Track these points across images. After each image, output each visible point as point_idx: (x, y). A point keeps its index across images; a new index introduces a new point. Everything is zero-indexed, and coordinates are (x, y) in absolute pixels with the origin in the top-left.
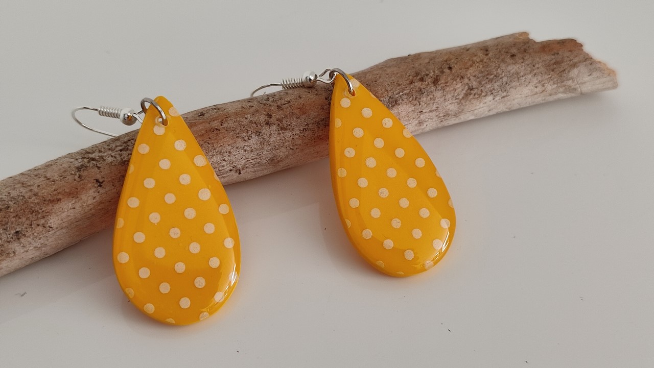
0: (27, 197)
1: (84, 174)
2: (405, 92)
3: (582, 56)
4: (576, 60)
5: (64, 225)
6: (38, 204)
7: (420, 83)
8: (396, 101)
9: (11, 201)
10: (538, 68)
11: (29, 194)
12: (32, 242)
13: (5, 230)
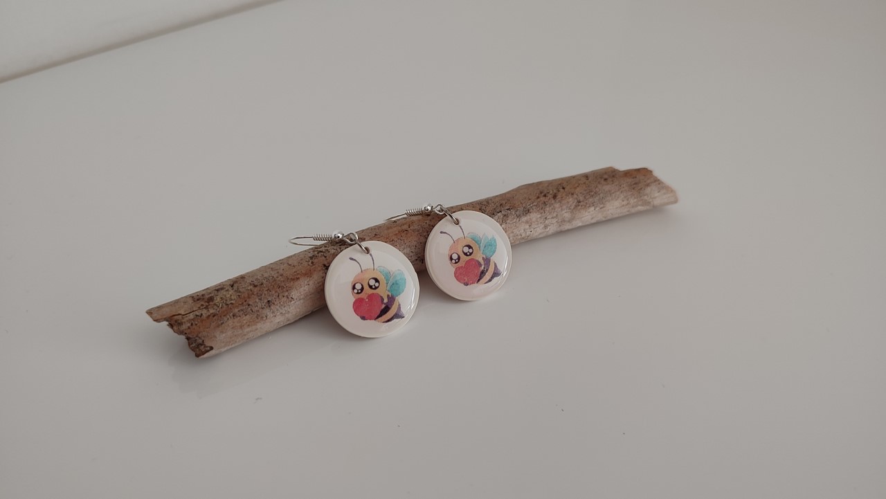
1: (315, 261)
2: (535, 204)
3: (652, 180)
4: (649, 181)
5: (302, 297)
6: (284, 281)
7: (544, 198)
8: (529, 210)
9: (264, 280)
10: (623, 188)
12: (279, 309)
13: (260, 299)
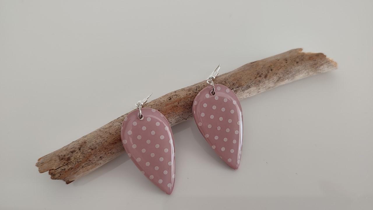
0: (103, 143)
2: (253, 82)
3: (325, 61)
4: (323, 62)
6: (108, 145)
7: (259, 78)
8: (249, 86)
9: (97, 145)
10: (307, 67)
11: (104, 141)
12: (107, 159)
13: (96, 157)
